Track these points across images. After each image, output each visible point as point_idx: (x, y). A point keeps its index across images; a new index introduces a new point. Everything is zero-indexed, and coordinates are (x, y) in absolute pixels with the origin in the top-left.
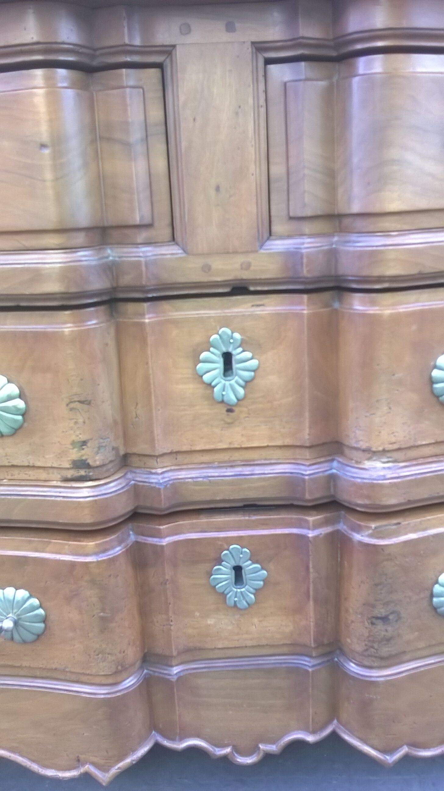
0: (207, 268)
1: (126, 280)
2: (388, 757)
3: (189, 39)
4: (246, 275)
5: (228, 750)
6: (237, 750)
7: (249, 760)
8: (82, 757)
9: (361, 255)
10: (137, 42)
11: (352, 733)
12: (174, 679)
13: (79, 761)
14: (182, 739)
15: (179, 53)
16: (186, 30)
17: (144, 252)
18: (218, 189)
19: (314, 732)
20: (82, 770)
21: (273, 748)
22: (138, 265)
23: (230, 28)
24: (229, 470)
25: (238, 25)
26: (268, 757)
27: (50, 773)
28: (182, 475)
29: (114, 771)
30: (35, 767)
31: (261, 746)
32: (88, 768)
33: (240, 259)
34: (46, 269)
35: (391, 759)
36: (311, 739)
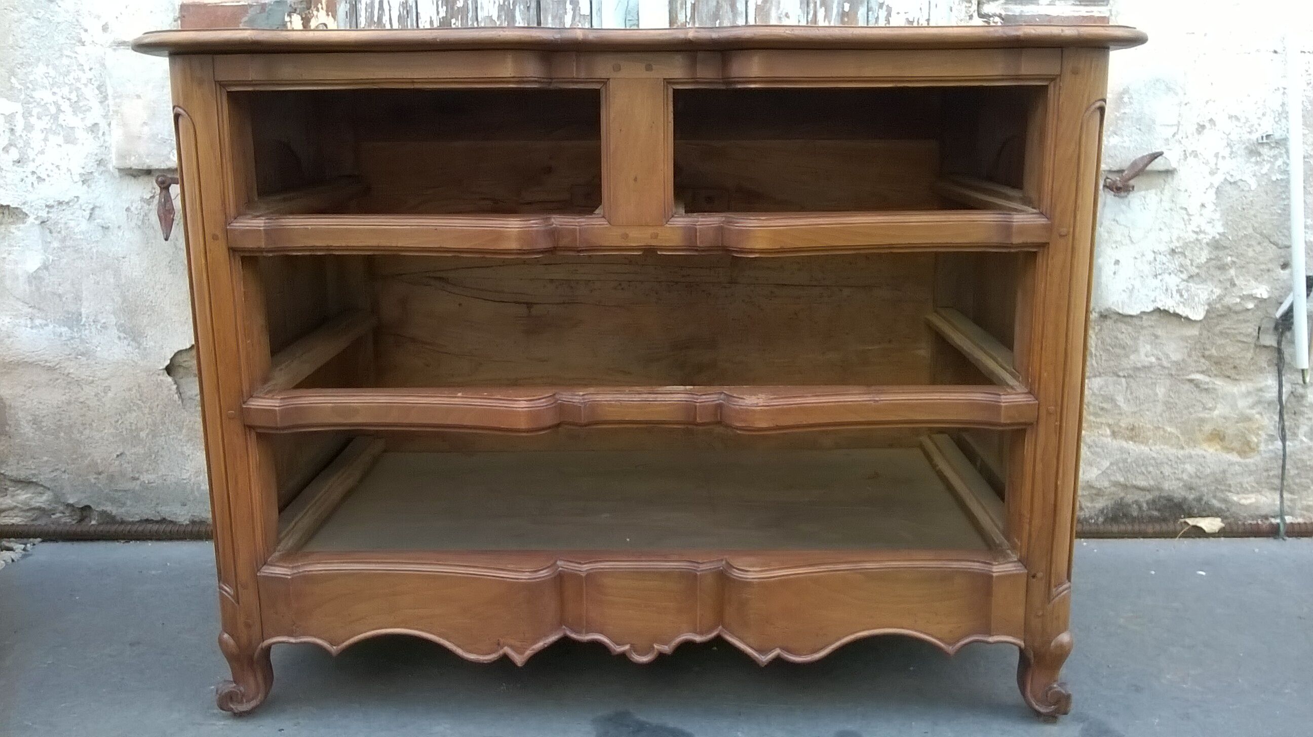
0: (625, 236)
1: (564, 242)
2: (763, 657)
3: (619, 75)
4: (654, 243)
5: (627, 647)
6: (634, 648)
7: (644, 659)
8: (502, 641)
9: (741, 232)
10: (583, 75)
11: (733, 634)
12: (583, 575)
13: (499, 644)
14: (587, 632)
15: (612, 84)
16: (617, 69)
17: (578, 222)
18: (636, 179)
19: (701, 633)
20: (501, 652)
21: (667, 649)
22: (573, 231)
23: (649, 68)
24: (637, 396)
25: (654, 67)
26: (661, 656)
27: (472, 657)
28: (599, 398)
29: (529, 653)
30: (459, 651)
31: (655, 646)
32: (507, 650)
33: (651, 231)
34: (507, 232)
35: (764, 659)
36: (698, 639)
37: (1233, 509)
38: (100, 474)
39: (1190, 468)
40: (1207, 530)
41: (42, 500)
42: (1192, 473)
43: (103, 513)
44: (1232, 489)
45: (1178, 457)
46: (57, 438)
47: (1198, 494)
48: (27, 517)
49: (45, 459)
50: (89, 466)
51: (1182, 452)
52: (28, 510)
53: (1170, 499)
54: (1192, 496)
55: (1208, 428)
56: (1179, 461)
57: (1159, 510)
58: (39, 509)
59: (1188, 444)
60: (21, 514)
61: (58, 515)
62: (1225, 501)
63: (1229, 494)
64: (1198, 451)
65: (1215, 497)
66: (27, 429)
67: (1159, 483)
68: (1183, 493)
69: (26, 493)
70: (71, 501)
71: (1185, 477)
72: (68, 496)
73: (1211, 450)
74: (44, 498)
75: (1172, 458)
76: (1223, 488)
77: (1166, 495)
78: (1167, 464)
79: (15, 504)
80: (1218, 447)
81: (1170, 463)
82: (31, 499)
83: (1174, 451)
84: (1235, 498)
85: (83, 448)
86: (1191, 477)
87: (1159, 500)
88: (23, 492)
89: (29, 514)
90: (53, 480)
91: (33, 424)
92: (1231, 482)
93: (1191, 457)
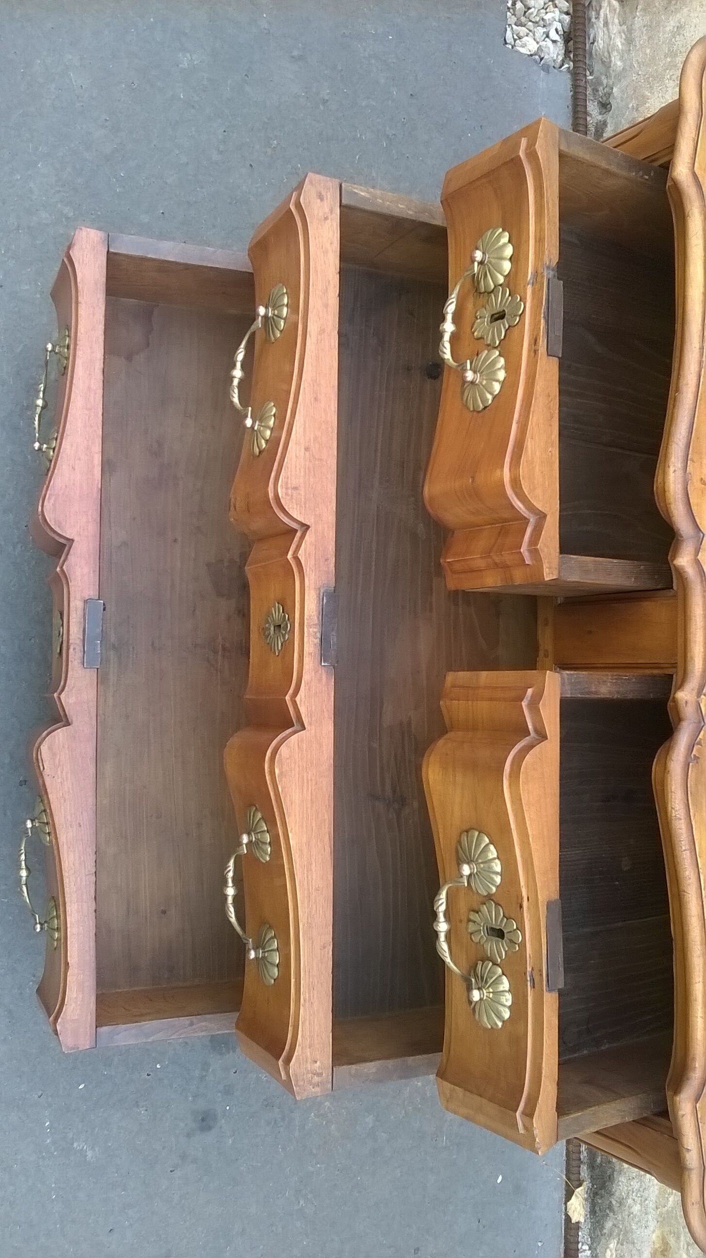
37: (603, 1241)
38: (637, 110)
39: (636, 1209)
40: (568, 1203)
41: (617, 63)
42: (632, 1210)
43: (605, 124)
44: (619, 1245)
45: (646, 1199)
46: (666, 57)
47: (616, 1209)
48: (603, 52)
49: (648, 51)
50: (643, 96)
51: (652, 1205)
52: (609, 53)
53: (611, 1178)
54: (614, 1203)
55: (672, 1241)
56: (643, 1200)
57: (601, 1164)
58: (611, 61)
59: (660, 1215)
60: (605, 45)
61: (605, 82)
62: (610, 1235)
63: (616, 1241)
64: (652, 1224)
65: (614, 1225)
66: (671, 24)
67: (625, 1173)
68: (617, 1194)
69: (622, 44)
70: (615, 90)
71: (630, 1201)
72: (619, 86)
73: (654, 1236)
74: (619, 63)
75: (646, 1194)
76: (621, 1237)
77: (615, 1176)
78: (641, 1186)
79: (613, 36)
80: (657, 1246)
81: (641, 1189)
82: (618, 51)
83: (653, 1198)
84: (612, 1246)
85: (658, 85)
86: (630, 1207)
87: (611, 1168)
88: (623, 41)
89: (606, 54)
90: (632, 66)
91: (678, 27)
92: (624, 1247)
93: (646, 1214)
